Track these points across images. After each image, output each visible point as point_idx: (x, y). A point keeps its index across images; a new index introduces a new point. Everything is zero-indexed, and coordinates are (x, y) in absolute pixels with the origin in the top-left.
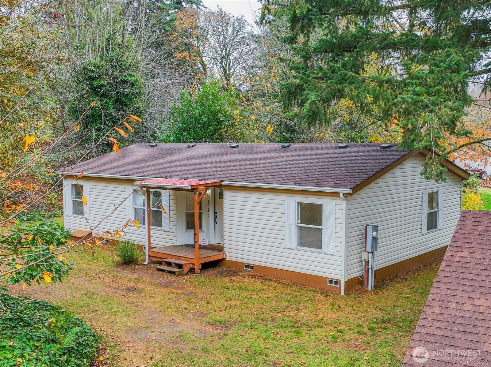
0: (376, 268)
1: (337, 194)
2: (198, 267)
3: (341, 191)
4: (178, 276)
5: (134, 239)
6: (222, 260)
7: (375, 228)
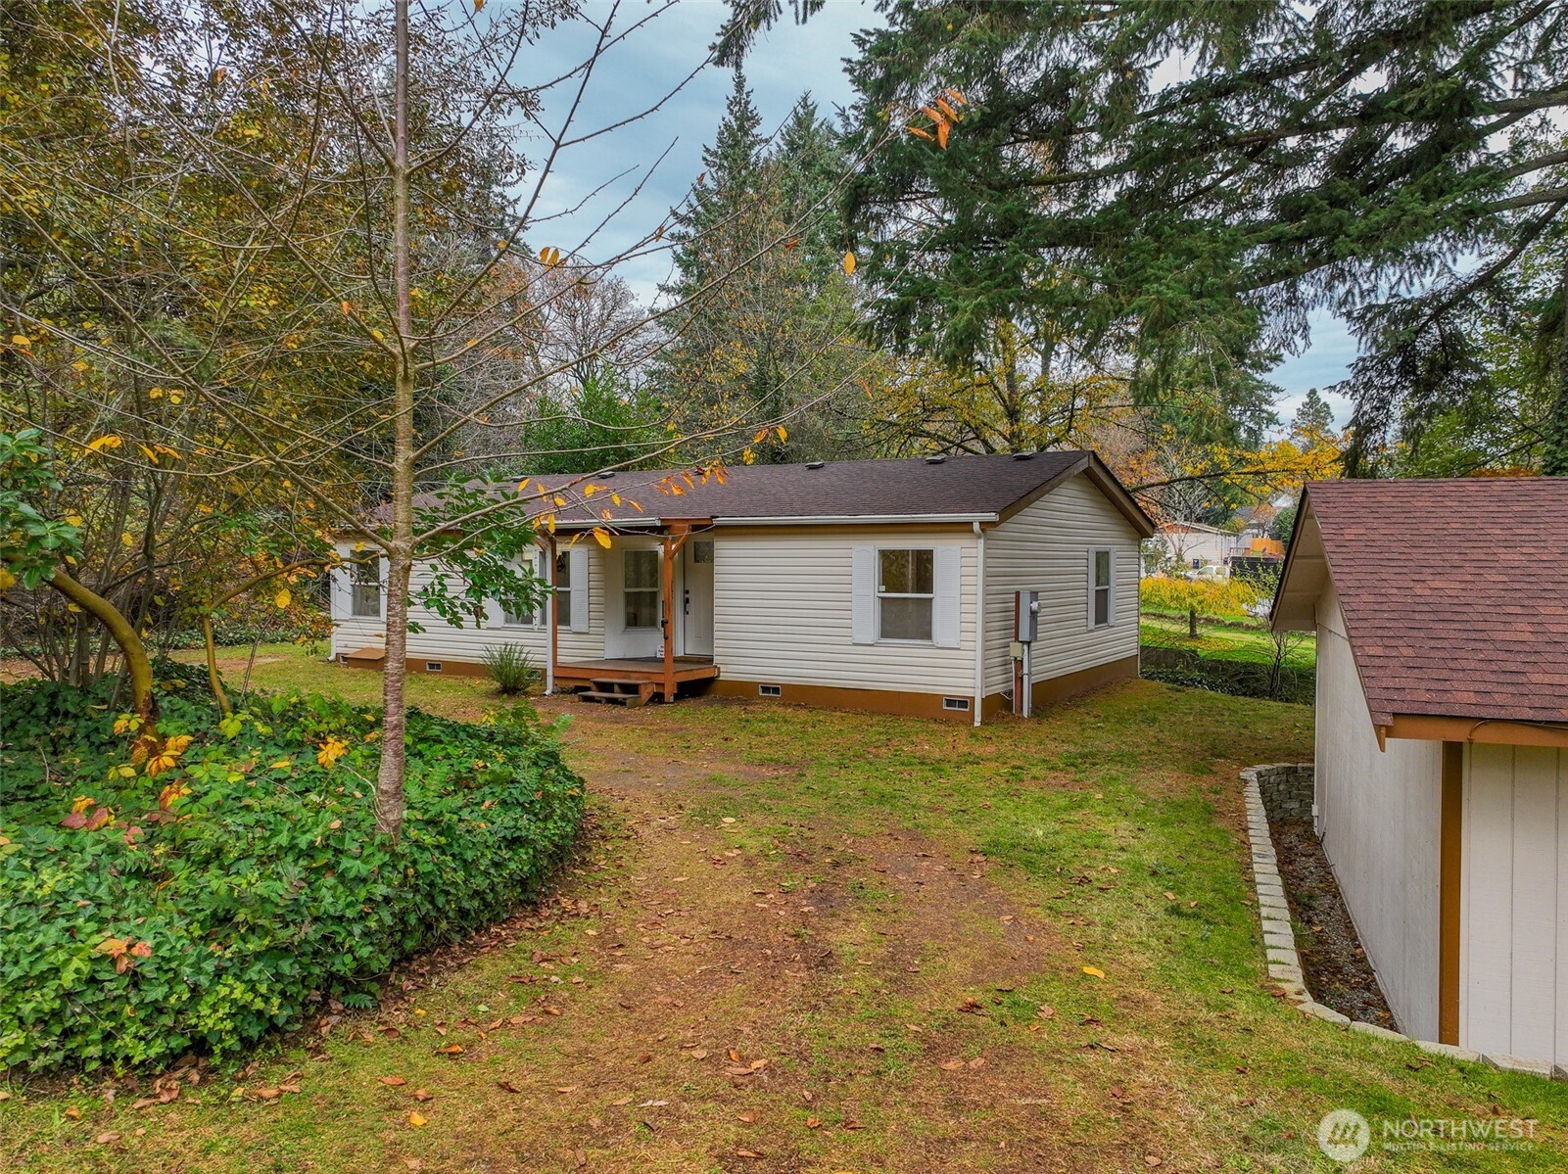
0: (1036, 679)
1: (964, 528)
2: (669, 691)
3: (976, 518)
4: (633, 707)
5: (522, 642)
6: (711, 680)
7: (1034, 595)
